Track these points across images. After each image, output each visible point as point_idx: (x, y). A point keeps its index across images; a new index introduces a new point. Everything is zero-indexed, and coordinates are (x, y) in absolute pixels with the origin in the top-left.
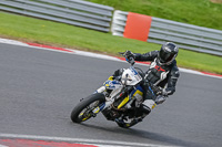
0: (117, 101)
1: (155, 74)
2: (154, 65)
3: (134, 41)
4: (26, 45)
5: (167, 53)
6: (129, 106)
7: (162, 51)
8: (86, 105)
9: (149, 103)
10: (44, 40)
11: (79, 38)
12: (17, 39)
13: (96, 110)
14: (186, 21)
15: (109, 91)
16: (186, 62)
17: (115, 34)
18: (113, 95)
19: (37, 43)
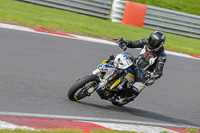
0: (110, 82)
1: (145, 59)
2: (143, 51)
3: (131, 27)
4: (34, 31)
5: (155, 41)
6: (120, 87)
7: (150, 39)
8: (82, 85)
9: (138, 86)
10: (50, 26)
11: (81, 24)
12: (25, 26)
13: (91, 90)
14: (178, 9)
15: (103, 74)
16: (177, 46)
17: (114, 20)
18: (106, 77)
19: (43, 29)
